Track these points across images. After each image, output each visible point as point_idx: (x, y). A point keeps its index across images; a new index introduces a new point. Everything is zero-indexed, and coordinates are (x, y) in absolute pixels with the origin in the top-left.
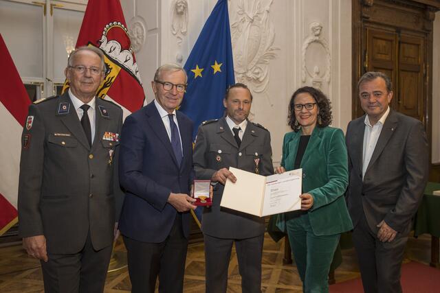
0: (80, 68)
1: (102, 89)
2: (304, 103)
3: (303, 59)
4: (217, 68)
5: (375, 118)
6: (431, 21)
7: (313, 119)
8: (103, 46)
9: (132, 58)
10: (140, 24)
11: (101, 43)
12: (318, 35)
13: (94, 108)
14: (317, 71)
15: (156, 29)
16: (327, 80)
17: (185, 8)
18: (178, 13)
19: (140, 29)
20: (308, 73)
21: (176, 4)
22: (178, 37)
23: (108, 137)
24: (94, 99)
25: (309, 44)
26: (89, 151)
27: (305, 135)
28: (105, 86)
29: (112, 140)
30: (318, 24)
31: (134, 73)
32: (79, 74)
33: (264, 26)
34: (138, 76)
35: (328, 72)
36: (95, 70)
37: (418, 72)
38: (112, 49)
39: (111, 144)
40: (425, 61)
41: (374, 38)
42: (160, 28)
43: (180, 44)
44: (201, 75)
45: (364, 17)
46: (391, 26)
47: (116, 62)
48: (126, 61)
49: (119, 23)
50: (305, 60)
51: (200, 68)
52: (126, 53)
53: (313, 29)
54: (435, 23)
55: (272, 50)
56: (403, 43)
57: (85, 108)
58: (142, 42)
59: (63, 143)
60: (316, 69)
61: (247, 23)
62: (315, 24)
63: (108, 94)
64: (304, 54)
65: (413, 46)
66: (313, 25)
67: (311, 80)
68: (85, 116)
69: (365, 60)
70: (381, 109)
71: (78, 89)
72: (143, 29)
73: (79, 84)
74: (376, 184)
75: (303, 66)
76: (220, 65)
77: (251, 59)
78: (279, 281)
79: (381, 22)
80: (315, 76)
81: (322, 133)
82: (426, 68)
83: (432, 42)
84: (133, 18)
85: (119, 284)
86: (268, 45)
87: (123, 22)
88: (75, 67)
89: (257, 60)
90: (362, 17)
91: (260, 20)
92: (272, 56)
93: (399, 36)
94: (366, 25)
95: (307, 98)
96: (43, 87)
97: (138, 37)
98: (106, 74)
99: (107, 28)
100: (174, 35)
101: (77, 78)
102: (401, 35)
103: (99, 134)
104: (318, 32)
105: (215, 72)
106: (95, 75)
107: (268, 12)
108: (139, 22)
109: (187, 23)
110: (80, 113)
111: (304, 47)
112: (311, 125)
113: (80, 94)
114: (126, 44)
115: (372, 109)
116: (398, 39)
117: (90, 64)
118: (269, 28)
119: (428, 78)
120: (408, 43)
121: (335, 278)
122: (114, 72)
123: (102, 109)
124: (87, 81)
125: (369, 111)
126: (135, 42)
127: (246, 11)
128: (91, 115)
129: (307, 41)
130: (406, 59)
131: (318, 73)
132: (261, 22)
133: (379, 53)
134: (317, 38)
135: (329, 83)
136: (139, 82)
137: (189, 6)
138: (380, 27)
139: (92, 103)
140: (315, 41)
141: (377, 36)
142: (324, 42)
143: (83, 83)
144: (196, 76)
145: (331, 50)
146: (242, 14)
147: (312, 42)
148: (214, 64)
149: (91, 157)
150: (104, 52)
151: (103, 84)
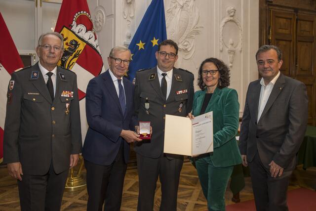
2: (209, 70)
3: (221, 34)
4: (155, 42)
5: (268, 80)
7: (215, 81)
8: (73, 29)
9: (94, 37)
11: (72, 26)
12: (232, 16)
13: (55, 74)
14: (232, 42)
15: (112, 15)
16: (240, 49)
18: (128, 3)
19: (101, 15)
20: (225, 44)
22: (128, 20)
23: (65, 95)
24: (56, 68)
25: (226, 23)
26: (52, 105)
27: (209, 93)
28: (75, 57)
29: (69, 96)
30: (232, 8)
31: (95, 47)
32: (46, 51)
33: (191, 10)
34: (98, 49)
35: (240, 44)
36: (57, 48)
37: (312, 42)
38: (80, 31)
39: (67, 99)
41: (277, 17)
42: (115, 14)
43: (129, 25)
44: (143, 48)
45: (269, 2)
46: (290, 8)
47: (83, 40)
48: (90, 39)
49: (85, 12)
50: (222, 35)
51: (142, 43)
52: (90, 33)
53: (228, 11)
55: (197, 28)
56: (300, 20)
57: (50, 74)
58: (103, 24)
59: (34, 99)
60: (231, 41)
61: (178, 9)
62: (230, 7)
63: (76, 62)
64: (221, 30)
65: (308, 23)
66: (229, 9)
67: (227, 50)
68: (50, 80)
69: (269, 34)
70: (273, 73)
71: (45, 61)
72: (103, 15)
73: (46, 58)
74: (267, 129)
75: (221, 39)
76: (158, 40)
77: (181, 35)
78: (198, 199)
79: (282, 5)
80: (230, 47)
84: (97, 7)
85: (83, 196)
86: (194, 24)
87: (88, 11)
89: (185, 36)
90: (267, 1)
91: (188, 6)
94: (271, 7)
96: (35, 57)
97: (100, 21)
99: (77, 16)
100: (125, 19)
101: (45, 53)
102: (298, 14)
103: (59, 92)
104: (232, 14)
105: (154, 45)
106: (57, 52)
108: (101, 10)
109: (134, 11)
110: (46, 78)
111: (222, 25)
112: (213, 85)
114: (90, 27)
115: (266, 73)
116: (296, 17)
118: (195, 11)
120: (303, 20)
121: (240, 198)
122: (81, 47)
123: (61, 75)
124: (52, 55)
125: (264, 74)
126: (98, 24)
128: (54, 79)
129: (224, 21)
130: (302, 32)
131: (232, 45)
132: (189, 8)
133: (280, 28)
134: (232, 18)
135: (241, 51)
136: (99, 54)
138: (281, 9)
139: (54, 71)
140: (231, 21)
141: (278, 15)
142: (237, 21)
143: (49, 57)
144: (140, 48)
145: (242, 27)
146: (174, 3)
147: (228, 21)
148: (153, 40)
149: (53, 109)
150: (74, 33)
151: (73, 55)
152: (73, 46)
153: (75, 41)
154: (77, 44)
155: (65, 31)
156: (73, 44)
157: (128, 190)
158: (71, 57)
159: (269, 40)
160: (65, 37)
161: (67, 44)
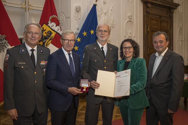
0: (30, 33)
1: (49, 41)
2: (127, 47)
4: (92, 32)
6: (172, 13)
7: (131, 54)
8: (49, 25)
9: (60, 29)
10: (62, 15)
11: (48, 23)
12: (130, 19)
13: (36, 50)
14: (130, 32)
15: (69, 17)
17: (80, 9)
19: (62, 17)
20: (127, 33)
21: (76, 8)
22: (77, 20)
23: (43, 63)
24: (36, 46)
25: (127, 22)
26: (34, 70)
27: (127, 61)
28: (50, 40)
29: (45, 64)
30: (130, 15)
31: (61, 35)
32: (30, 35)
33: (110, 15)
35: (134, 33)
36: (37, 34)
39: (44, 66)
40: (170, 28)
42: (70, 17)
43: (78, 23)
44: (86, 35)
45: (148, 12)
46: (157, 15)
47: (54, 31)
48: (58, 30)
49: (55, 16)
50: (125, 28)
51: (86, 32)
52: (58, 27)
53: (128, 16)
54: (174, 14)
55: (113, 25)
56: (162, 21)
57: (32, 50)
58: (63, 22)
59: (22, 67)
60: (130, 31)
61: (103, 14)
62: (129, 14)
63: (51, 43)
64: (125, 26)
65: (166, 23)
67: (128, 36)
68: (33, 54)
69: (148, 28)
71: (29, 42)
73: (29, 40)
76: (93, 31)
80: (129, 34)
81: (135, 61)
82: (171, 31)
83: (173, 21)
84: (60, 13)
86: (111, 23)
87: (57, 15)
88: (28, 32)
90: (147, 12)
91: (108, 13)
92: (113, 27)
93: (161, 19)
94: (149, 15)
95: (128, 44)
97: (62, 20)
98: (50, 35)
99: (51, 18)
101: (28, 37)
102: (161, 18)
103: (39, 61)
104: (130, 18)
105: (92, 33)
106: (37, 36)
107: (111, 10)
109: (80, 15)
110: (30, 53)
111: (125, 23)
112: (130, 57)
113: (30, 45)
114: (58, 24)
116: (160, 20)
117: (35, 31)
118: (112, 16)
119: (171, 34)
120: (164, 22)
122: (53, 34)
123: (40, 50)
124: (33, 38)
126: (61, 22)
127: (103, 10)
128: (35, 53)
129: (126, 21)
130: (163, 27)
131: (130, 33)
132: (109, 14)
133: (153, 25)
134: (130, 20)
135: (134, 37)
137: (81, 8)
138: (153, 15)
139: (35, 48)
140: (129, 21)
141: (152, 19)
142: (132, 21)
143: (31, 39)
144: (84, 35)
145: (135, 24)
146: (101, 11)
147: (128, 21)
148: (91, 31)
149: (35, 73)
150: (49, 27)
151: (49, 39)
152: (49, 34)
153: (50, 31)
154: (51, 33)
155: (44, 26)
156: (49, 33)
157: (80, 110)
158: (48, 40)
159: (148, 31)
160: (44, 29)
161: (46, 33)
